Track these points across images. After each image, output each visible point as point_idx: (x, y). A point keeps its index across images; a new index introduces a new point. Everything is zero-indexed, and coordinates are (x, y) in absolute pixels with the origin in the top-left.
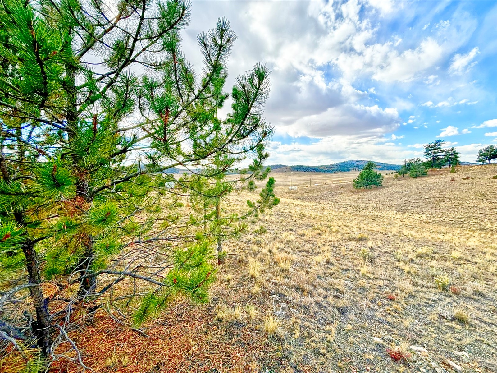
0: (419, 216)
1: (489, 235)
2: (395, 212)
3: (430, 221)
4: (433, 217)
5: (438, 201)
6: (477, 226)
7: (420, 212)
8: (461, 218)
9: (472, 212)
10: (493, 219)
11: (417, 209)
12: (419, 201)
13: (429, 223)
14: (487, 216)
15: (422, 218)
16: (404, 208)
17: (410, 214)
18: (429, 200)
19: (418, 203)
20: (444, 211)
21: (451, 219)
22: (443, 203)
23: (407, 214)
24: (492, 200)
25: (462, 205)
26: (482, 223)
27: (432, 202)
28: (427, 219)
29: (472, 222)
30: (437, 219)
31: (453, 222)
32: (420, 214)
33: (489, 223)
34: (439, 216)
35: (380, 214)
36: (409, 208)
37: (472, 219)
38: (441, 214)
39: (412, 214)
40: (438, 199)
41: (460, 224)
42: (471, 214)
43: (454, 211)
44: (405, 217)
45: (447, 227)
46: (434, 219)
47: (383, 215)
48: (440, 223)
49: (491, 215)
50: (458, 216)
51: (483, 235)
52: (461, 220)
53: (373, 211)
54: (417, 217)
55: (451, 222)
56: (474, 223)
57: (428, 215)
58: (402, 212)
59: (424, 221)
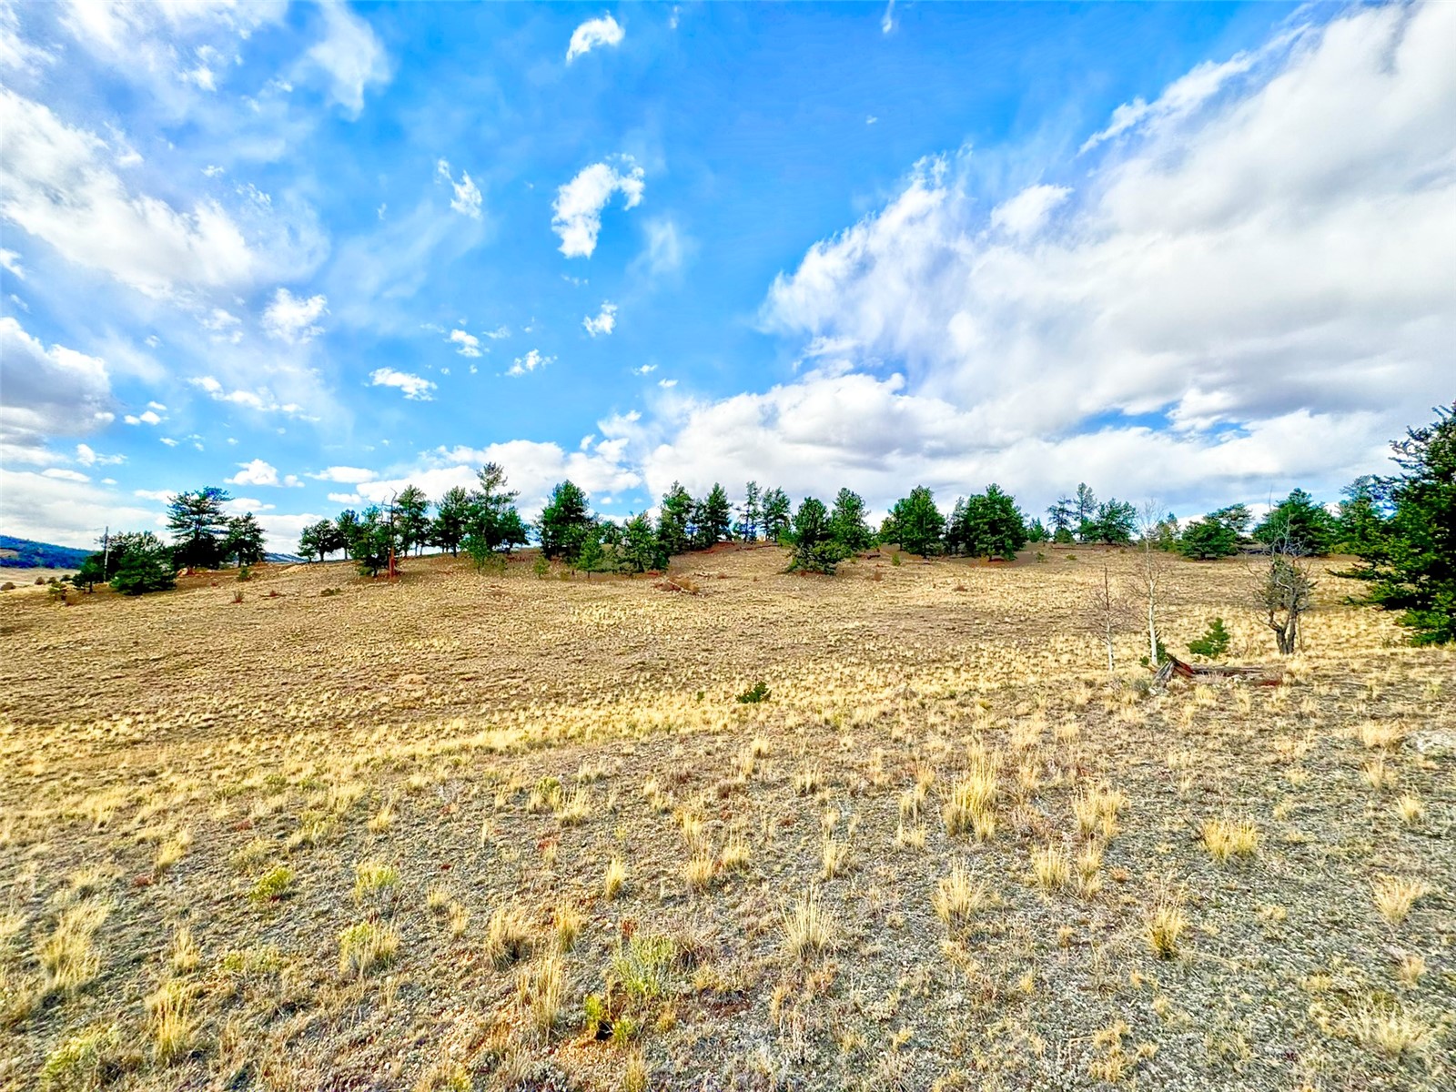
0: (107, 725)
1: (278, 743)
2: (11, 728)
3: (137, 736)
4: (157, 720)
5: (186, 665)
6: (264, 720)
7: (117, 712)
8: (236, 706)
9: (266, 682)
10: (304, 695)
11: (111, 701)
12: (127, 671)
13: (135, 743)
14: (296, 688)
15: (113, 733)
16: (60, 705)
17: (74, 727)
18: (163, 664)
19: (117, 682)
20: (195, 694)
21: (207, 716)
22: (200, 669)
23: (59, 729)
24: (312, 646)
25: (249, 669)
26: (279, 711)
27: (167, 671)
28: (131, 731)
29: (257, 711)
30: (166, 725)
31: (211, 722)
32: (115, 717)
33: (293, 707)
34: (176, 712)
36: (82, 702)
37: (262, 703)
38: (185, 705)
39: (85, 722)
40: (189, 657)
41: (226, 725)
42: (263, 691)
43: (224, 690)
44: (46, 741)
45: (184, 745)
46: (154, 727)
48: (169, 737)
49: (303, 684)
50: (228, 703)
51: (264, 746)
52: (235, 711)
54: (97, 731)
55: (204, 724)
56: (261, 715)
57: (140, 718)
58: (43, 722)
59: (121, 739)
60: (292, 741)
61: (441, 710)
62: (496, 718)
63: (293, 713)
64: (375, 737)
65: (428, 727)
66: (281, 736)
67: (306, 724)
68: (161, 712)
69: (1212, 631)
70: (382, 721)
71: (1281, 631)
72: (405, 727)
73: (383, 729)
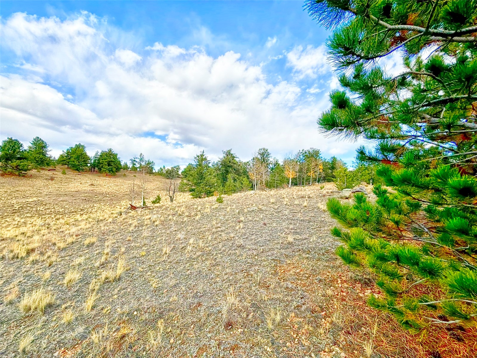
69: (158, 198)
71: (171, 197)
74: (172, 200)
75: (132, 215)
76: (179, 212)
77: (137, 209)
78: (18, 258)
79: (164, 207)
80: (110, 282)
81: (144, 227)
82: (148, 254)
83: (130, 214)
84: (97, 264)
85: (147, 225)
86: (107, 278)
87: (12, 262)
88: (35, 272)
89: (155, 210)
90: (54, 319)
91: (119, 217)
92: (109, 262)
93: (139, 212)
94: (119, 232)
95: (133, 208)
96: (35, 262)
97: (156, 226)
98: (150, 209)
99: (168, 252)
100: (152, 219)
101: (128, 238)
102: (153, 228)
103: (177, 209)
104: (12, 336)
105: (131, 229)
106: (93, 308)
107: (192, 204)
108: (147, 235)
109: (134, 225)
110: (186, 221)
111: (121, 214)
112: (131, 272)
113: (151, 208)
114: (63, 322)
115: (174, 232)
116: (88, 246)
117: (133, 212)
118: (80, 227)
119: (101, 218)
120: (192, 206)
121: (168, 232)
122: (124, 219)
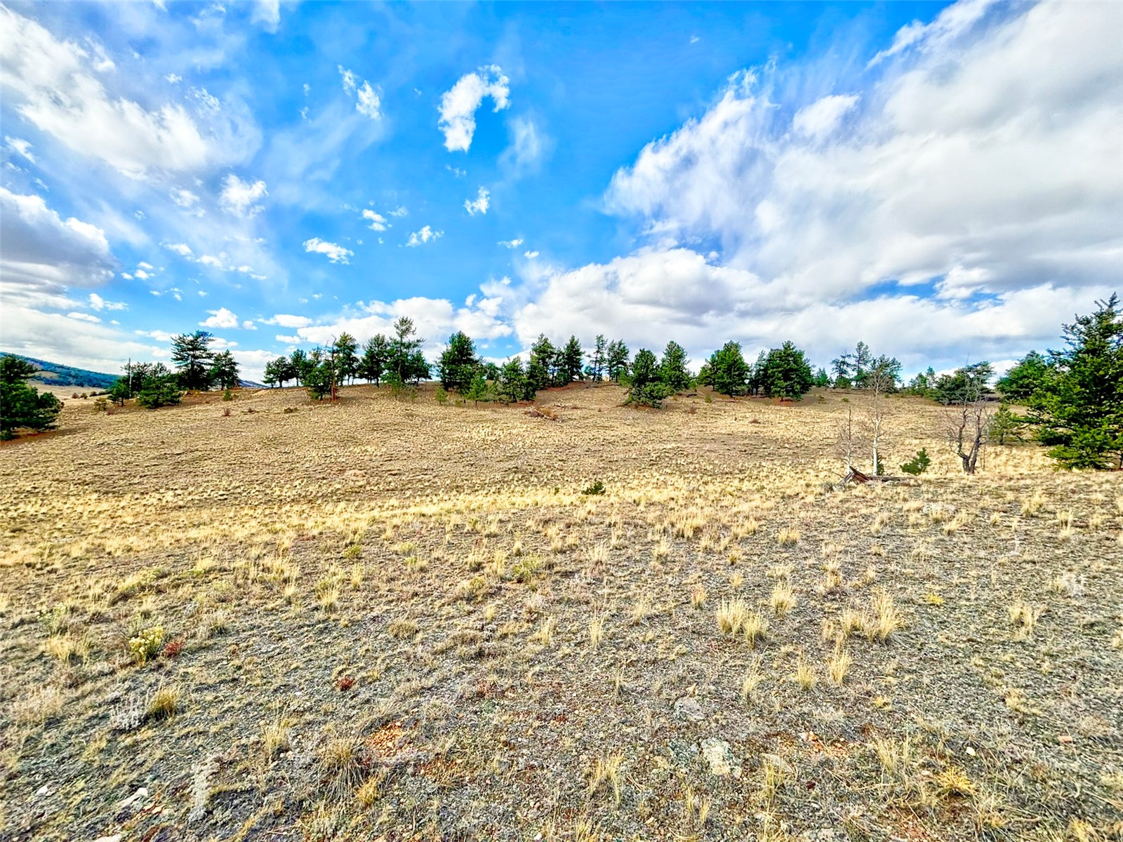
0: (158, 496)
1: (275, 511)
2: (95, 496)
3: (181, 503)
4: (190, 494)
5: (201, 458)
6: (260, 497)
7: (161, 487)
8: (239, 487)
9: (256, 472)
11: (155, 480)
12: (161, 461)
13: (180, 507)
14: (276, 476)
15: (164, 500)
16: (121, 482)
17: (136, 496)
18: (183, 457)
19: (157, 469)
20: (209, 478)
21: (221, 492)
22: (209, 461)
23: (128, 497)
24: (282, 448)
25: (241, 463)
26: (268, 491)
27: (187, 462)
28: (175, 500)
29: (254, 491)
30: (197, 497)
31: (225, 497)
32: (162, 491)
33: (277, 489)
34: (201, 489)
35: (44, 510)
36: (136, 481)
37: (256, 486)
38: (205, 484)
39: (142, 494)
41: (236, 498)
42: (254, 478)
43: (228, 476)
44: (122, 504)
45: (214, 510)
46: (190, 498)
47: (55, 512)
48: (202, 504)
49: (281, 474)
50: (233, 485)
51: (267, 512)
52: (239, 490)
53: (21, 505)
54: (152, 499)
55: (222, 498)
56: (257, 493)
57: (179, 492)
58: (114, 493)
59: (170, 505)
60: (284, 510)
61: (379, 494)
62: (418, 499)
63: (278, 493)
64: (338, 510)
65: (373, 504)
66: (276, 507)
67: (289, 500)
68: (191, 489)
69: (918, 457)
70: (339, 500)
71: (966, 458)
72: (356, 504)
73: (342, 505)
74: (970, 466)
75: (861, 494)
76: (1025, 507)
77: (870, 482)
78: (683, 536)
79: (955, 485)
80: (865, 638)
81: (910, 530)
82: (951, 605)
83: (855, 492)
84: (820, 589)
85: (916, 525)
86: (855, 628)
87: (677, 541)
88: (715, 568)
89: (924, 488)
90: (775, 666)
91: (828, 495)
92: (844, 593)
93: (878, 490)
94: (841, 528)
95: (859, 477)
96: (708, 551)
97: (950, 533)
98: (908, 485)
99: (1028, 619)
100: (925, 510)
101: (874, 549)
102: (941, 537)
103: (1010, 496)
104: (720, 663)
105: (873, 528)
106: (846, 681)
107: (1072, 486)
108: (930, 553)
109: (878, 520)
110: (1066, 540)
111: (831, 489)
112: (914, 637)
113: (912, 482)
114: (792, 678)
115: (1029, 567)
116: (785, 545)
117: (860, 489)
118: (754, 504)
119: (789, 492)
120: (1074, 492)
121: (1002, 559)
122: (841, 501)
